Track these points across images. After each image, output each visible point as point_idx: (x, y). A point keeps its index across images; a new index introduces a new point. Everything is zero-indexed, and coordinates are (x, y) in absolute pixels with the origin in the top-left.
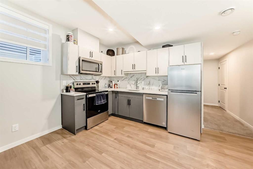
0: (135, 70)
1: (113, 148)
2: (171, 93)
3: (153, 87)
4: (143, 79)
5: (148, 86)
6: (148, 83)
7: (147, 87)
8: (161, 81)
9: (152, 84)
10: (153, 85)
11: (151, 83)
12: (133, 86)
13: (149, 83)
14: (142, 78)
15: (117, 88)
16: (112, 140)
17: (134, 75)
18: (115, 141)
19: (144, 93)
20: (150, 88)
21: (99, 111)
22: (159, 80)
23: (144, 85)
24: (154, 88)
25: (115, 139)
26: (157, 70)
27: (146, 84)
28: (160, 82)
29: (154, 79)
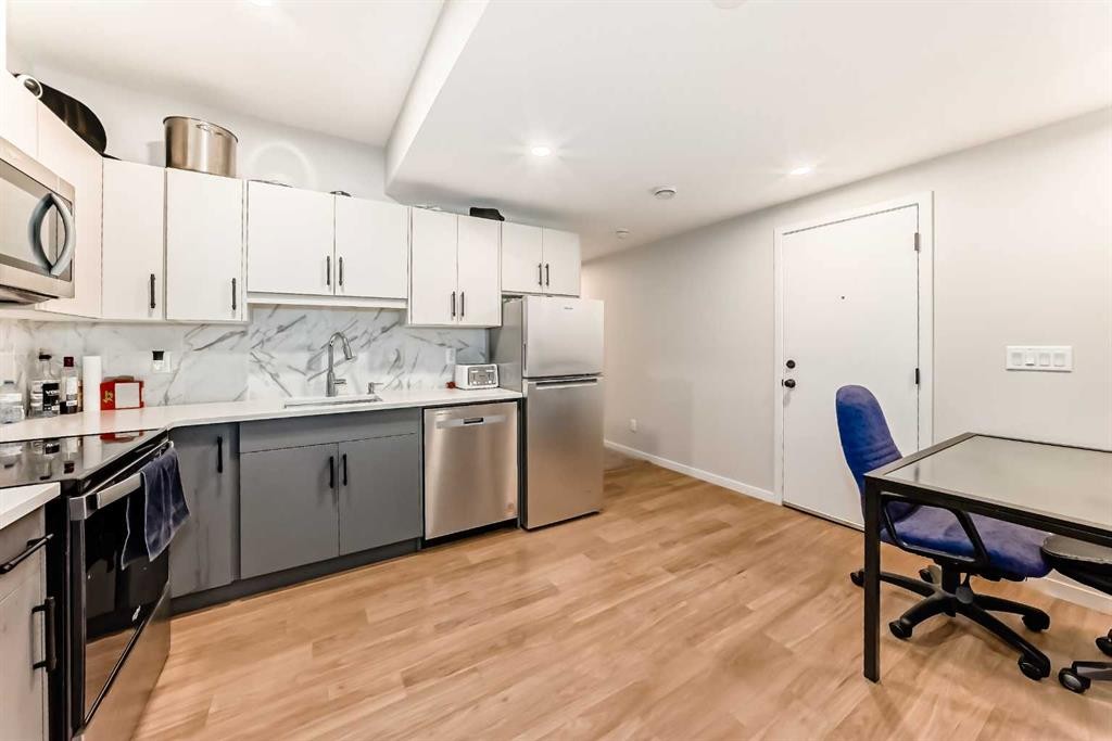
0: (343, 290)
1: (466, 712)
2: (539, 388)
3: (415, 378)
4: (364, 340)
5: (389, 373)
6: (394, 357)
7: (385, 379)
8: (450, 347)
9: (413, 360)
10: (414, 365)
11: (408, 357)
12: (292, 380)
13: (398, 359)
14: (358, 333)
15: (142, 405)
16: (402, 695)
17: (304, 317)
18: (419, 687)
19: (424, 408)
20: (400, 382)
21: (135, 617)
22: (442, 345)
23: (372, 369)
24: (420, 381)
25: (408, 682)
26: (458, 304)
27: (382, 366)
28: (448, 351)
29: (422, 339)
